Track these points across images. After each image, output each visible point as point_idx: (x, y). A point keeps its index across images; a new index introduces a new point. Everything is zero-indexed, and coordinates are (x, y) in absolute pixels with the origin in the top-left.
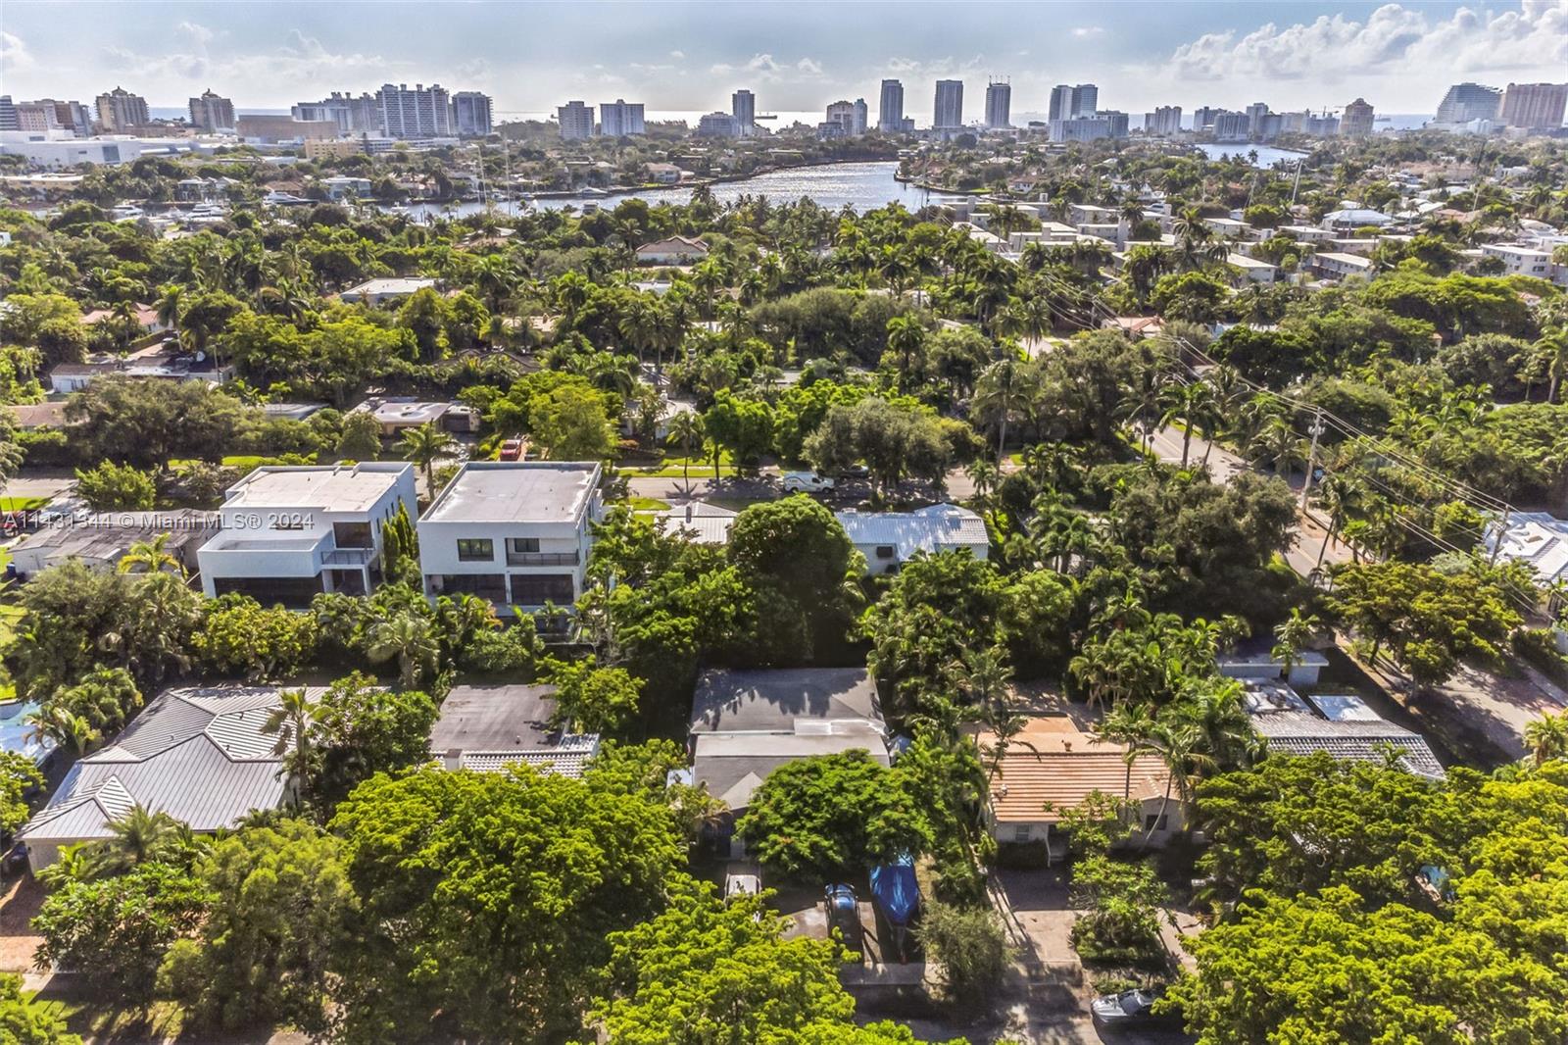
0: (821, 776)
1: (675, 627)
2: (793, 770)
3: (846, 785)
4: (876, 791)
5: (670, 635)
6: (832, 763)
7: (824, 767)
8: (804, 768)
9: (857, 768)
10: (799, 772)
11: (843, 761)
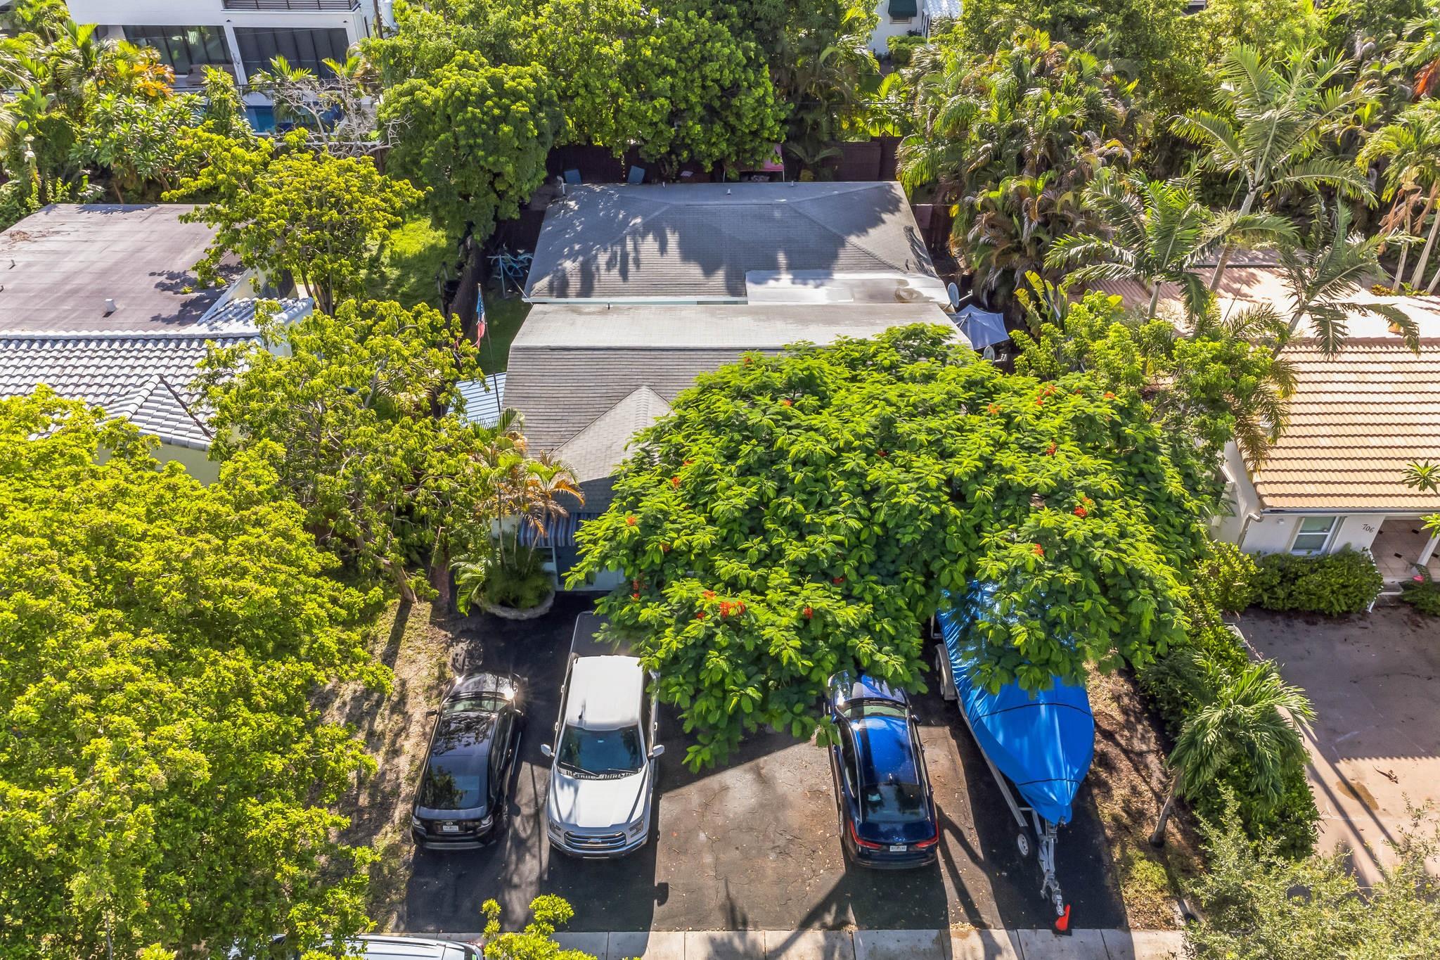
0: (824, 402)
1: (496, 82)
2: (746, 383)
3: (903, 427)
4: (1000, 445)
5: (483, 97)
6: (852, 365)
7: (833, 375)
8: (778, 380)
9: (928, 378)
10: (762, 388)
11: (885, 358)
